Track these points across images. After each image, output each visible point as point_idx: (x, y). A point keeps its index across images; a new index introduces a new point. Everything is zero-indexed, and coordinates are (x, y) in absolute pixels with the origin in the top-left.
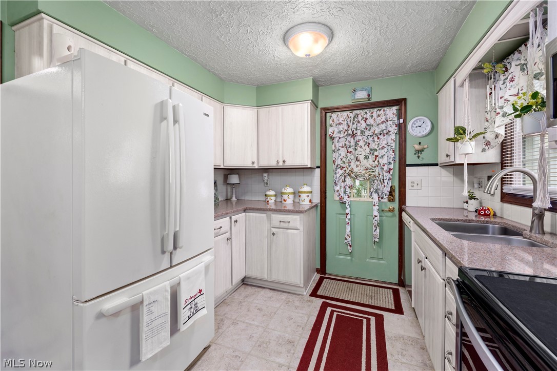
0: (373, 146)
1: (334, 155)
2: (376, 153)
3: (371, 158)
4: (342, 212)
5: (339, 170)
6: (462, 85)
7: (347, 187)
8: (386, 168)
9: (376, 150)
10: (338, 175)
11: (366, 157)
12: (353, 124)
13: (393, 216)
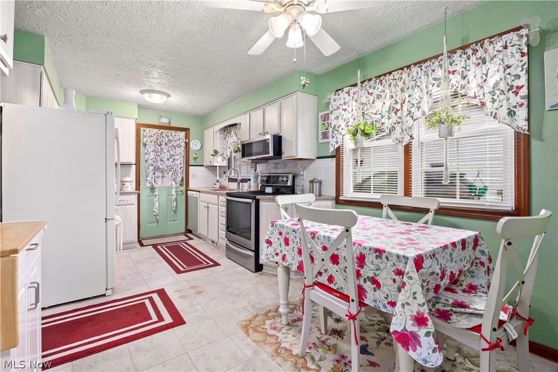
0: (172, 153)
1: (147, 156)
2: (174, 157)
3: (171, 160)
4: (151, 194)
5: (150, 167)
6: (217, 132)
8: (179, 166)
9: (174, 156)
10: (150, 170)
11: (168, 159)
12: (160, 138)
13: (183, 194)
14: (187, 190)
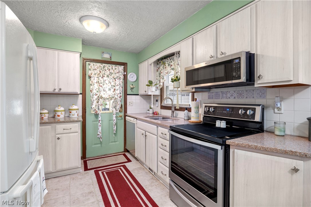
0: (113, 84)
1: (92, 87)
2: (114, 88)
3: (112, 90)
4: (96, 120)
5: (94, 96)
7: (99, 106)
8: (119, 95)
9: (114, 86)
11: (110, 90)
12: (103, 71)
13: (122, 119)
14: (125, 116)
